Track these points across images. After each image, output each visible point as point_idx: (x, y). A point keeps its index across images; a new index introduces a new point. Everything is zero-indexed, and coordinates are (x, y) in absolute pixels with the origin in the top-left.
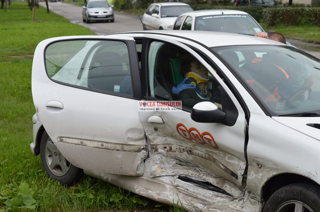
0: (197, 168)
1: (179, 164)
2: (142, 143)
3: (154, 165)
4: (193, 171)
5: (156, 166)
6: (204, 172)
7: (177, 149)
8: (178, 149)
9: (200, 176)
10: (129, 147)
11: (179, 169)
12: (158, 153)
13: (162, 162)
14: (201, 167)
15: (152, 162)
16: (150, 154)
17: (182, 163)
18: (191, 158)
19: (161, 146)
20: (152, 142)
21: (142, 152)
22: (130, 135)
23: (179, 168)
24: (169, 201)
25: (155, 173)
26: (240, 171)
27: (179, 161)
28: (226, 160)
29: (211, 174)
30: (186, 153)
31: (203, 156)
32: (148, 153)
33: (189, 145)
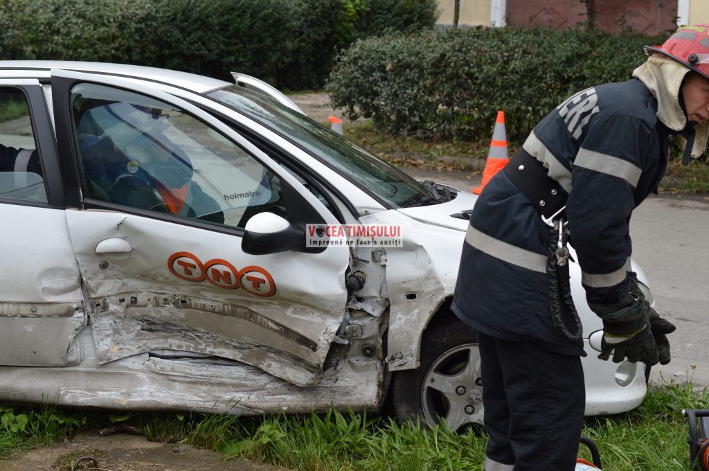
0: (189, 333)
1: (147, 330)
2: (75, 298)
3: (102, 340)
4: (180, 340)
5: (108, 341)
6: (208, 338)
7: (149, 300)
8: (152, 300)
9: (200, 347)
10: (47, 307)
11: (148, 339)
12: (108, 314)
13: (116, 332)
14: (203, 330)
15: (98, 334)
16: (92, 319)
17: (153, 327)
18: (182, 314)
19: (114, 298)
20: (95, 293)
21: (75, 316)
22: (46, 283)
23: (148, 337)
24: (159, 403)
25: (109, 355)
26: (326, 335)
27: (148, 324)
28: (288, 314)
29: (228, 342)
30: (172, 306)
31: (217, 310)
32: (89, 317)
33: (184, 290)
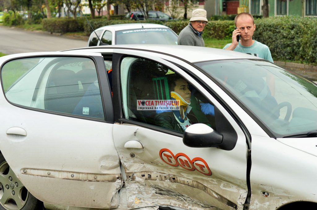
0: (180, 197)
1: (159, 194)
2: (116, 172)
3: (131, 196)
4: (175, 201)
5: (134, 197)
6: (189, 201)
7: (157, 176)
8: (159, 176)
9: (185, 205)
10: (102, 176)
11: (159, 199)
12: (135, 182)
13: (140, 192)
14: (186, 196)
15: (129, 193)
16: (126, 184)
17: (162, 192)
18: (174, 186)
19: (139, 174)
20: (128, 170)
21: (117, 182)
22: (103, 163)
23: (159, 198)
25: (133, 205)
26: (240, 200)
27: (159, 190)
28: (221, 188)
29: (199, 203)
30: (169, 181)
31: (190, 184)
32: (124, 182)
33: (173, 172)
